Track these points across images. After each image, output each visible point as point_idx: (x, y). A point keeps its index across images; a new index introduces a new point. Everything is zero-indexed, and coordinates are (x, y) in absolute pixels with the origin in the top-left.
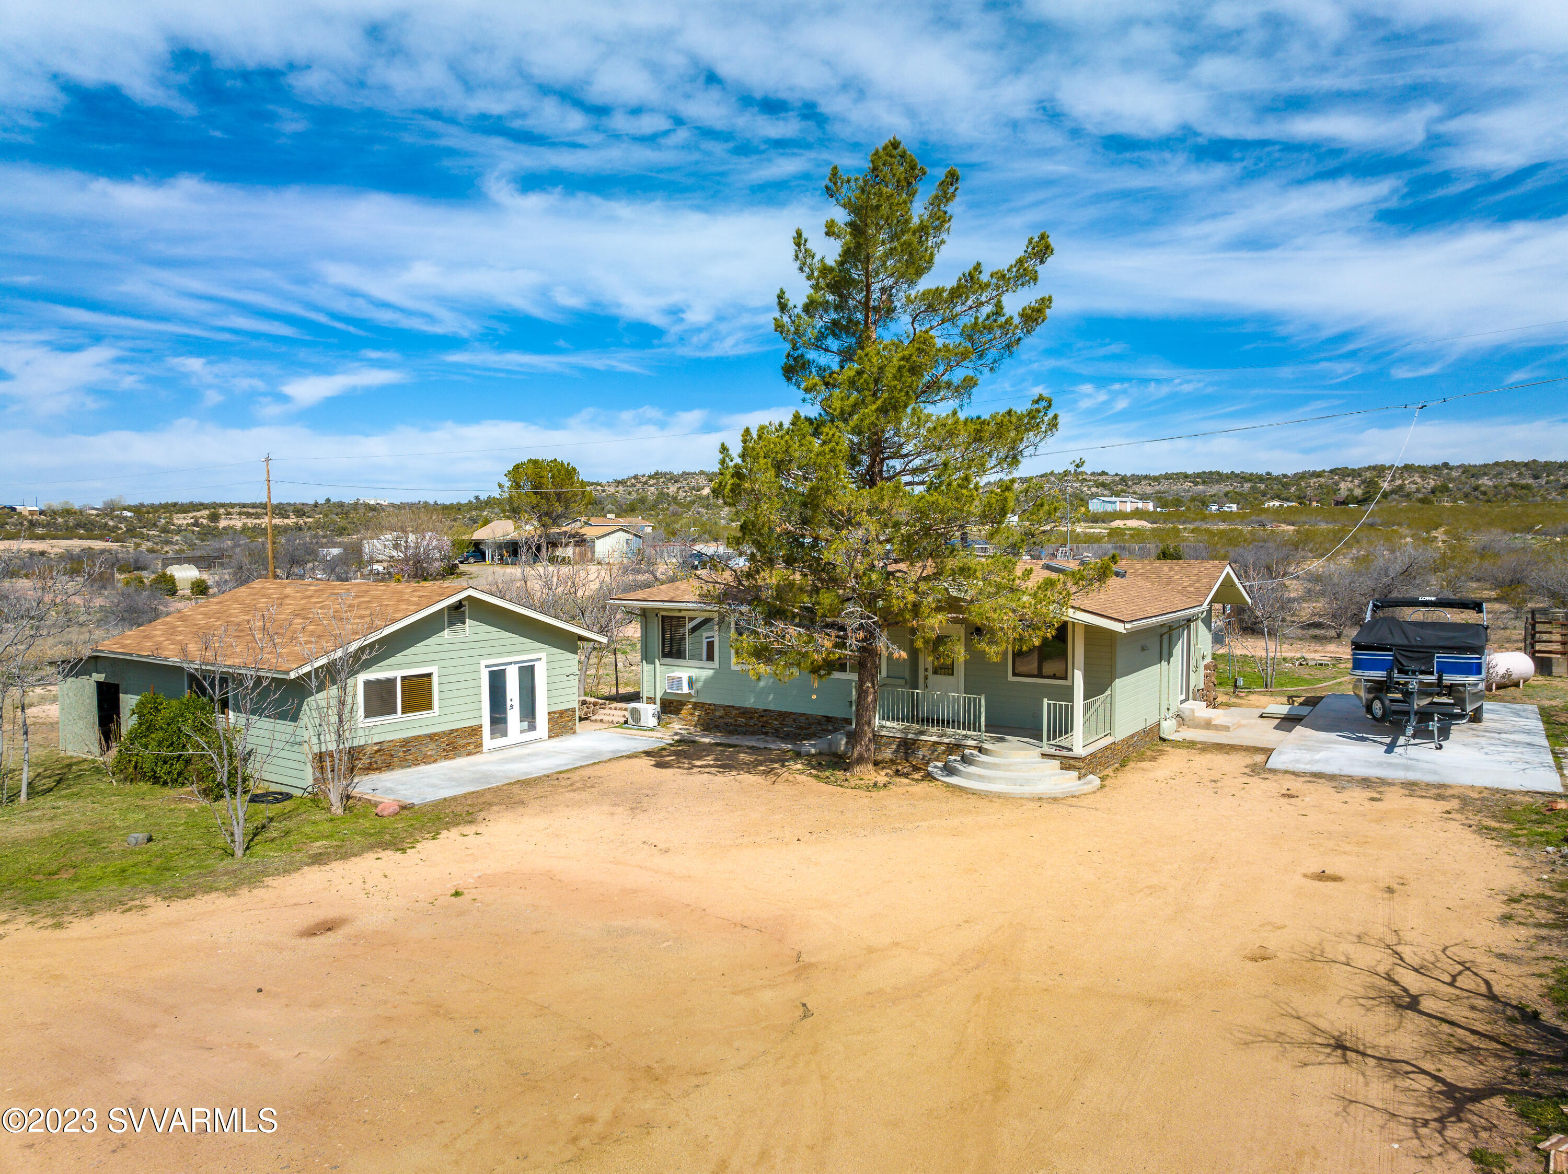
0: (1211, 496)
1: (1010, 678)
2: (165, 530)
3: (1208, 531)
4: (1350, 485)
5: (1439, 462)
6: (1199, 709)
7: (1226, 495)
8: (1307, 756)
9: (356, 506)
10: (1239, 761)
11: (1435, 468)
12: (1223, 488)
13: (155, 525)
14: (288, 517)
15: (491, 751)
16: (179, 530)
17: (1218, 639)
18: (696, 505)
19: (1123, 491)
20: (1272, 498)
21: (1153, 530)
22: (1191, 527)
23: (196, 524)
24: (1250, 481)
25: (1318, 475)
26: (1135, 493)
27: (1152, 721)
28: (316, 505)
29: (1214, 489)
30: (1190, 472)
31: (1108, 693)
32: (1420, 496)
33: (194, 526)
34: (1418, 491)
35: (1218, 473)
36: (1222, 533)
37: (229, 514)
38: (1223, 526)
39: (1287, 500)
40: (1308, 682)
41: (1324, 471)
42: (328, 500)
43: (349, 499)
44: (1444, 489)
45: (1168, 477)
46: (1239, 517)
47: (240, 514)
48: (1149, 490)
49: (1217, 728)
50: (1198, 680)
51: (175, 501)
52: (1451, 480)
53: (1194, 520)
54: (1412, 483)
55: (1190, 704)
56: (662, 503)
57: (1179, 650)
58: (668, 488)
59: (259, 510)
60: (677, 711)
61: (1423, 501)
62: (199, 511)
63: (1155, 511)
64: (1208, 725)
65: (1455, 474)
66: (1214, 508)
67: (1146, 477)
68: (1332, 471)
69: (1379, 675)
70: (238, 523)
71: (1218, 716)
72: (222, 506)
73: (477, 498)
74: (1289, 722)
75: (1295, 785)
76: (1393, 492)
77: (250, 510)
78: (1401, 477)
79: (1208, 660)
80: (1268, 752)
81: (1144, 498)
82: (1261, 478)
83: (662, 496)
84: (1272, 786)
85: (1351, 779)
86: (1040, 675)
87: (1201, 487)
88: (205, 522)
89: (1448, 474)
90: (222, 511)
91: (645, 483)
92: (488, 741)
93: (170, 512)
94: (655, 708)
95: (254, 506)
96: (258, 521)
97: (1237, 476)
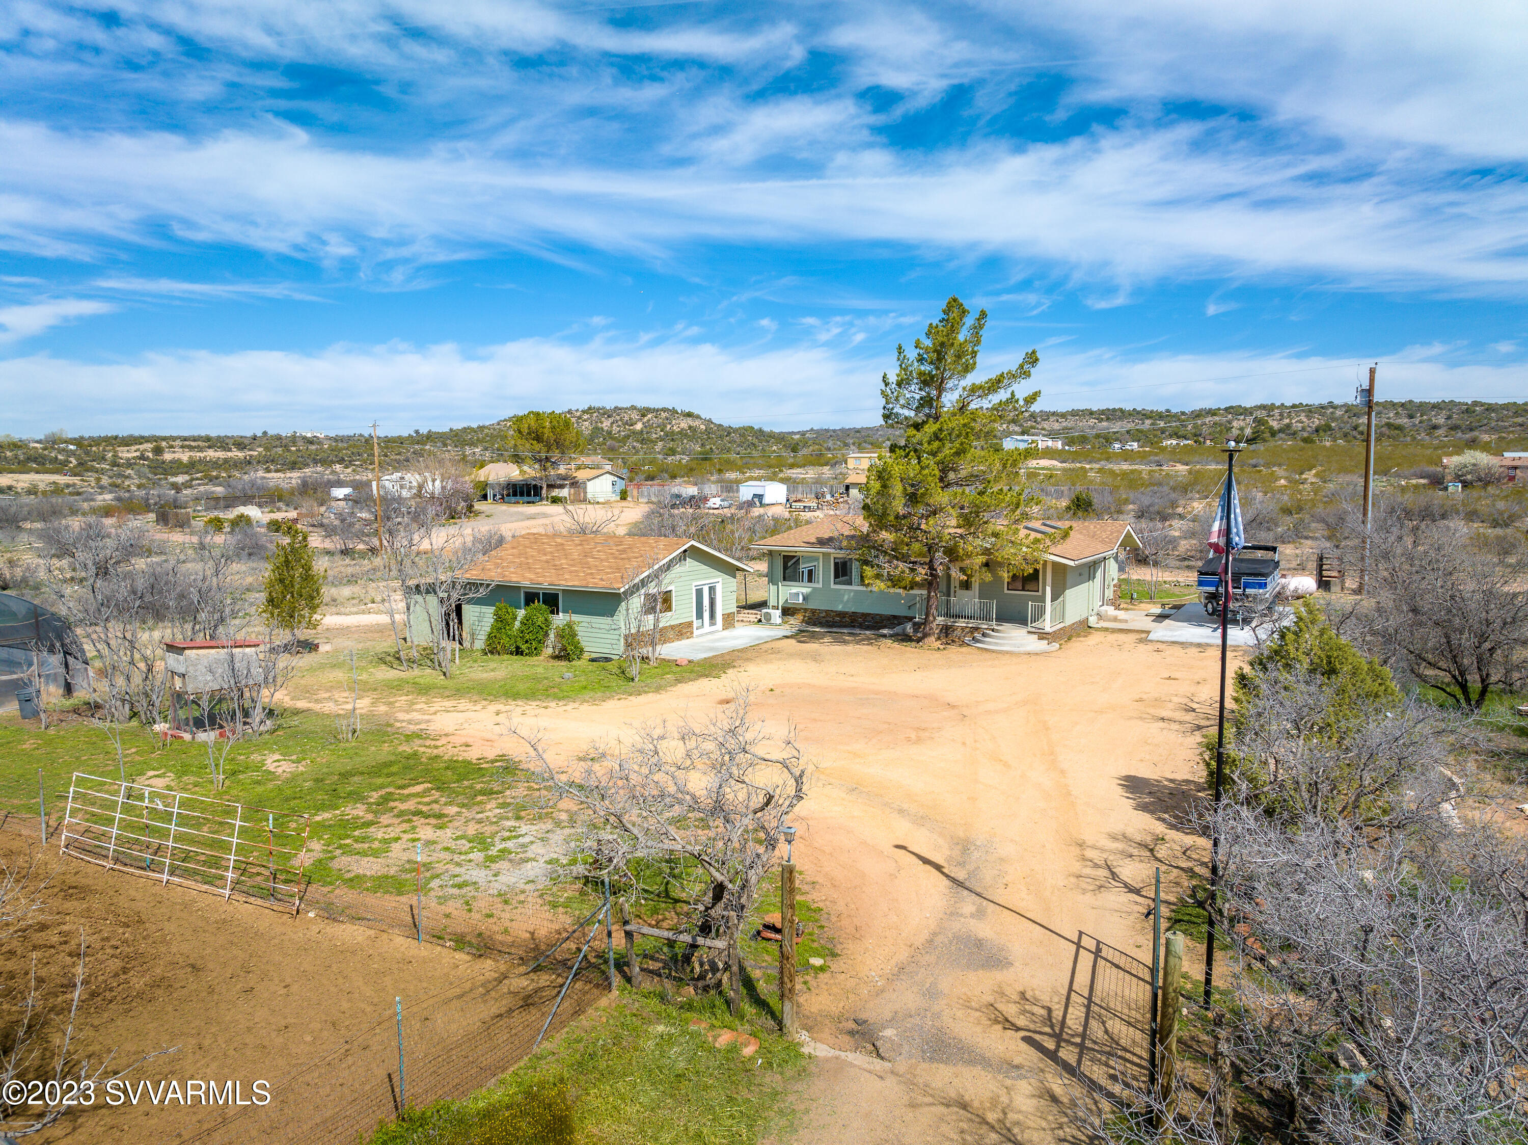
0: (1115, 433)
1: (1006, 591)
2: (114, 464)
3: (1112, 472)
4: (1242, 424)
5: (1324, 402)
6: (1110, 611)
7: (1128, 432)
8: (1170, 633)
9: (294, 439)
10: (1133, 637)
11: (1322, 407)
12: (1129, 425)
13: (104, 459)
14: (230, 450)
15: (698, 636)
16: (129, 464)
17: (1121, 569)
18: (631, 440)
19: (1032, 427)
20: (1171, 437)
21: (1064, 470)
22: (1097, 466)
23: (142, 457)
24: (1151, 418)
25: (1212, 412)
26: (1043, 429)
27: (1084, 616)
28: (255, 438)
29: (1117, 427)
30: (1095, 409)
31: (1061, 599)
32: (1305, 435)
33: (140, 459)
34: (1303, 429)
35: (1121, 410)
36: (1124, 474)
37: (172, 447)
38: (1125, 467)
39: (1185, 438)
40: (1178, 596)
41: (1219, 409)
42: (265, 433)
43: (286, 432)
44: (1327, 428)
45: (1074, 413)
46: (1141, 457)
47: (182, 447)
48: (1057, 426)
49: (1121, 621)
50: (1109, 594)
51: (115, 434)
52: (1334, 419)
53: (1100, 460)
54: (1298, 422)
55: (1105, 608)
56: (598, 437)
57: (1099, 574)
58: (602, 423)
59: (200, 443)
60: (792, 615)
61: (1305, 440)
62: (141, 444)
63: (1063, 449)
64: (1115, 619)
65: (1339, 413)
66: (1117, 446)
67: (1054, 414)
68: (1226, 409)
69: (1212, 589)
70: (185, 457)
71: (1121, 614)
72: (164, 439)
73: (417, 432)
74: (1161, 617)
75: (1161, 646)
76: (1281, 431)
77: (193, 444)
78: (1289, 416)
79: (1116, 581)
80: (1148, 632)
81: (1052, 435)
82: (1160, 416)
83: (597, 430)
84: (1150, 647)
85: (1191, 644)
86: (1023, 590)
87: (1105, 424)
88: (150, 455)
89: (1332, 413)
90: (164, 444)
91: (580, 418)
92: (696, 632)
93: (113, 445)
94: (778, 612)
95: (195, 439)
96: (202, 455)
97: (1138, 413)
